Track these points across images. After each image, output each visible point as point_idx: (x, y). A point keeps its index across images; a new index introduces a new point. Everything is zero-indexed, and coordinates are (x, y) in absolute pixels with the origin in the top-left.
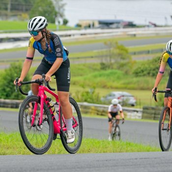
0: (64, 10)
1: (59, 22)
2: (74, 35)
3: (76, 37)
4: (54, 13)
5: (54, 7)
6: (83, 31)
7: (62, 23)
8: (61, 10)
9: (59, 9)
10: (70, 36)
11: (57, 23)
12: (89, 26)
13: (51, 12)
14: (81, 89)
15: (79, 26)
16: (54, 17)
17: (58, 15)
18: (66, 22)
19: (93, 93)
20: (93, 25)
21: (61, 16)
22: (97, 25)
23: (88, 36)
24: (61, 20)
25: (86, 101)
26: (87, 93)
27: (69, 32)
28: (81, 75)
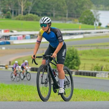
0: (99, 17)
1: (96, 25)
2: (105, 32)
4: (93, 19)
5: (93, 16)
7: (98, 25)
8: (98, 17)
9: (96, 17)
10: (102, 32)
11: (95, 25)
15: (108, 27)
16: (93, 21)
17: (96, 20)
18: (100, 24)
21: (98, 21)
24: (97, 23)
27: (102, 30)
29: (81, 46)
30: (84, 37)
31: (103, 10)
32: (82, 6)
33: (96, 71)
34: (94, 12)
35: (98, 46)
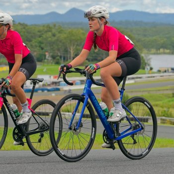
2: (156, 76)
3: (158, 78)
4: (144, 63)
5: (144, 60)
6: (162, 74)
7: (149, 69)
8: (149, 62)
9: (148, 60)
10: (154, 77)
11: (146, 69)
12: (165, 71)
14: (161, 109)
15: (159, 71)
16: (144, 66)
17: (147, 65)
18: (151, 69)
19: (168, 111)
20: (168, 70)
21: (149, 65)
22: (170, 70)
23: (165, 77)
24: (149, 68)
25: (164, 116)
26: (165, 111)
27: (153, 75)
28: (161, 100)
29: (132, 92)
30: (135, 82)
31: (154, 54)
33: (147, 117)
34: (146, 56)
35: (150, 91)
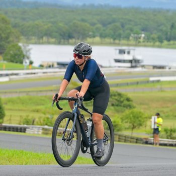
0: (30, 53)
1: (26, 63)
2: (37, 73)
3: (39, 75)
4: (22, 56)
5: (22, 51)
6: (45, 70)
7: (28, 63)
8: (28, 53)
9: (26, 52)
10: (34, 74)
11: (24, 63)
12: (50, 67)
13: (20, 55)
15: (41, 66)
16: (22, 58)
17: (26, 57)
18: (31, 63)
20: (53, 66)
21: (28, 58)
22: (56, 65)
23: (49, 74)
24: (28, 61)
25: (46, 125)
27: (33, 71)
28: (43, 105)
29: (6, 93)
30: (10, 80)
31: (35, 43)
32: (7, 38)
33: (25, 126)
34: (24, 46)
35: (29, 92)
